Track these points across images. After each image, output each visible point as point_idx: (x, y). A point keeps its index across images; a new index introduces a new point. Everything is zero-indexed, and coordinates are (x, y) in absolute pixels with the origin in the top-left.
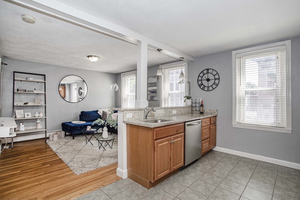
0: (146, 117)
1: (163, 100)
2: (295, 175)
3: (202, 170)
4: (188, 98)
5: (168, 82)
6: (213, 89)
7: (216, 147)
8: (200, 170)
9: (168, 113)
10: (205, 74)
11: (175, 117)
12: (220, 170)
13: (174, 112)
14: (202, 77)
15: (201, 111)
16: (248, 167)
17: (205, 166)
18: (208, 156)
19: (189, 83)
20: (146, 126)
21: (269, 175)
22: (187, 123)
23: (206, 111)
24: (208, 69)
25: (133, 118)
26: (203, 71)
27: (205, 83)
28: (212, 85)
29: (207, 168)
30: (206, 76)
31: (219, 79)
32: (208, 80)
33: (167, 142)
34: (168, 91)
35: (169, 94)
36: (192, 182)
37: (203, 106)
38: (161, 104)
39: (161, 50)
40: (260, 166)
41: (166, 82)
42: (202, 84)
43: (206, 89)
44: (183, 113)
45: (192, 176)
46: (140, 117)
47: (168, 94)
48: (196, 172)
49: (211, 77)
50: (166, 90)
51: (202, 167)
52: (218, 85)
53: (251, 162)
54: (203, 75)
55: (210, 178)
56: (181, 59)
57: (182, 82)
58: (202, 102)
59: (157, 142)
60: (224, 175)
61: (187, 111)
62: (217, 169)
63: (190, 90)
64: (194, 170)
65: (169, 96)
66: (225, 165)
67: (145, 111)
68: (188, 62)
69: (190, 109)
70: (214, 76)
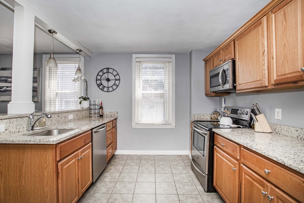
0: (33, 127)
1: (47, 101)
2: (179, 160)
3: (112, 181)
4: (85, 99)
5: (55, 78)
6: (114, 90)
7: (117, 151)
8: (110, 182)
9: (63, 118)
10: (104, 73)
11: (72, 123)
12: (128, 174)
13: (71, 117)
14: (102, 76)
15: (101, 114)
16: (149, 163)
17: (113, 174)
18: (112, 162)
19: (86, 82)
20: (41, 143)
21: (165, 165)
22: (94, 130)
23: (105, 114)
24: (108, 69)
25: (7, 132)
26: (102, 70)
27: (105, 83)
28: (112, 86)
29: (116, 176)
30: (106, 75)
31: (119, 80)
32: (108, 80)
33: (74, 160)
34: (54, 90)
35: (57, 94)
36: (107, 200)
37: (102, 108)
38: (44, 108)
39: (54, 32)
40: (157, 160)
41: (52, 78)
42: (101, 83)
43: (106, 89)
44: (80, 117)
45: (103, 192)
46: (19, 129)
47: (55, 94)
48: (106, 185)
49: (111, 77)
50: (52, 88)
51: (110, 177)
52: (118, 86)
53: (149, 158)
54: (103, 74)
55: (123, 187)
56: (78, 51)
57: (77, 80)
58: (101, 104)
59: (61, 165)
60: (134, 178)
61: (85, 114)
62: (125, 174)
63: (87, 89)
64: (103, 184)
65: (56, 96)
66: (130, 167)
67: (29, 118)
68: (84, 57)
69: (88, 112)
70: (115, 76)
